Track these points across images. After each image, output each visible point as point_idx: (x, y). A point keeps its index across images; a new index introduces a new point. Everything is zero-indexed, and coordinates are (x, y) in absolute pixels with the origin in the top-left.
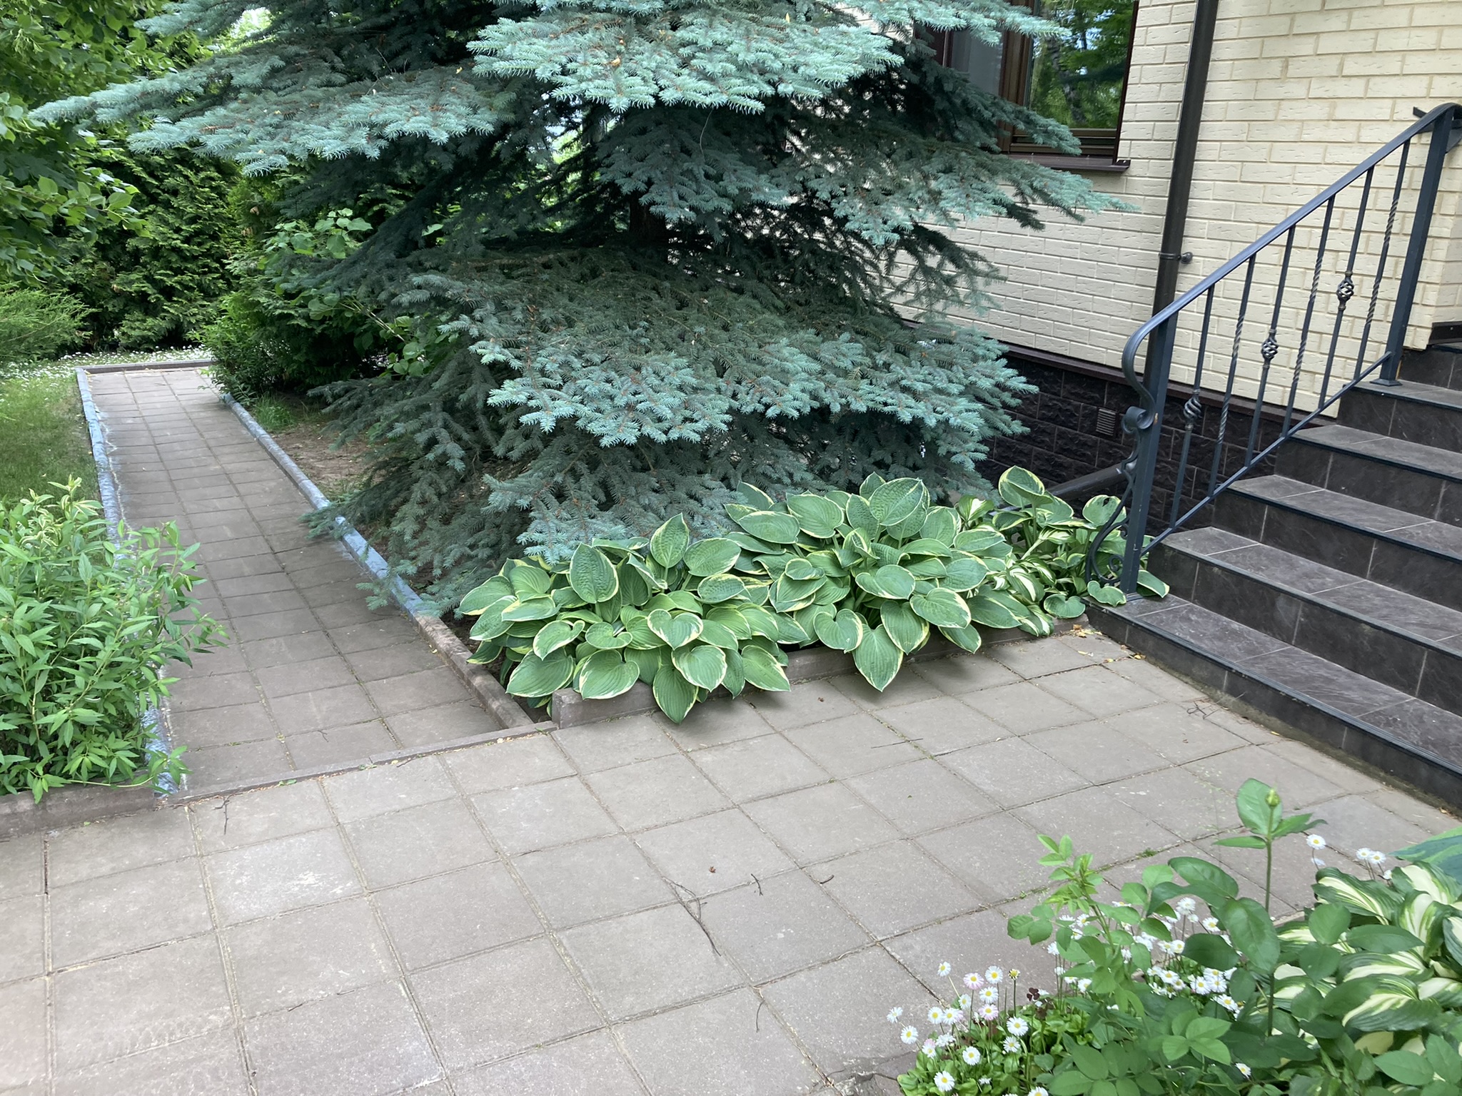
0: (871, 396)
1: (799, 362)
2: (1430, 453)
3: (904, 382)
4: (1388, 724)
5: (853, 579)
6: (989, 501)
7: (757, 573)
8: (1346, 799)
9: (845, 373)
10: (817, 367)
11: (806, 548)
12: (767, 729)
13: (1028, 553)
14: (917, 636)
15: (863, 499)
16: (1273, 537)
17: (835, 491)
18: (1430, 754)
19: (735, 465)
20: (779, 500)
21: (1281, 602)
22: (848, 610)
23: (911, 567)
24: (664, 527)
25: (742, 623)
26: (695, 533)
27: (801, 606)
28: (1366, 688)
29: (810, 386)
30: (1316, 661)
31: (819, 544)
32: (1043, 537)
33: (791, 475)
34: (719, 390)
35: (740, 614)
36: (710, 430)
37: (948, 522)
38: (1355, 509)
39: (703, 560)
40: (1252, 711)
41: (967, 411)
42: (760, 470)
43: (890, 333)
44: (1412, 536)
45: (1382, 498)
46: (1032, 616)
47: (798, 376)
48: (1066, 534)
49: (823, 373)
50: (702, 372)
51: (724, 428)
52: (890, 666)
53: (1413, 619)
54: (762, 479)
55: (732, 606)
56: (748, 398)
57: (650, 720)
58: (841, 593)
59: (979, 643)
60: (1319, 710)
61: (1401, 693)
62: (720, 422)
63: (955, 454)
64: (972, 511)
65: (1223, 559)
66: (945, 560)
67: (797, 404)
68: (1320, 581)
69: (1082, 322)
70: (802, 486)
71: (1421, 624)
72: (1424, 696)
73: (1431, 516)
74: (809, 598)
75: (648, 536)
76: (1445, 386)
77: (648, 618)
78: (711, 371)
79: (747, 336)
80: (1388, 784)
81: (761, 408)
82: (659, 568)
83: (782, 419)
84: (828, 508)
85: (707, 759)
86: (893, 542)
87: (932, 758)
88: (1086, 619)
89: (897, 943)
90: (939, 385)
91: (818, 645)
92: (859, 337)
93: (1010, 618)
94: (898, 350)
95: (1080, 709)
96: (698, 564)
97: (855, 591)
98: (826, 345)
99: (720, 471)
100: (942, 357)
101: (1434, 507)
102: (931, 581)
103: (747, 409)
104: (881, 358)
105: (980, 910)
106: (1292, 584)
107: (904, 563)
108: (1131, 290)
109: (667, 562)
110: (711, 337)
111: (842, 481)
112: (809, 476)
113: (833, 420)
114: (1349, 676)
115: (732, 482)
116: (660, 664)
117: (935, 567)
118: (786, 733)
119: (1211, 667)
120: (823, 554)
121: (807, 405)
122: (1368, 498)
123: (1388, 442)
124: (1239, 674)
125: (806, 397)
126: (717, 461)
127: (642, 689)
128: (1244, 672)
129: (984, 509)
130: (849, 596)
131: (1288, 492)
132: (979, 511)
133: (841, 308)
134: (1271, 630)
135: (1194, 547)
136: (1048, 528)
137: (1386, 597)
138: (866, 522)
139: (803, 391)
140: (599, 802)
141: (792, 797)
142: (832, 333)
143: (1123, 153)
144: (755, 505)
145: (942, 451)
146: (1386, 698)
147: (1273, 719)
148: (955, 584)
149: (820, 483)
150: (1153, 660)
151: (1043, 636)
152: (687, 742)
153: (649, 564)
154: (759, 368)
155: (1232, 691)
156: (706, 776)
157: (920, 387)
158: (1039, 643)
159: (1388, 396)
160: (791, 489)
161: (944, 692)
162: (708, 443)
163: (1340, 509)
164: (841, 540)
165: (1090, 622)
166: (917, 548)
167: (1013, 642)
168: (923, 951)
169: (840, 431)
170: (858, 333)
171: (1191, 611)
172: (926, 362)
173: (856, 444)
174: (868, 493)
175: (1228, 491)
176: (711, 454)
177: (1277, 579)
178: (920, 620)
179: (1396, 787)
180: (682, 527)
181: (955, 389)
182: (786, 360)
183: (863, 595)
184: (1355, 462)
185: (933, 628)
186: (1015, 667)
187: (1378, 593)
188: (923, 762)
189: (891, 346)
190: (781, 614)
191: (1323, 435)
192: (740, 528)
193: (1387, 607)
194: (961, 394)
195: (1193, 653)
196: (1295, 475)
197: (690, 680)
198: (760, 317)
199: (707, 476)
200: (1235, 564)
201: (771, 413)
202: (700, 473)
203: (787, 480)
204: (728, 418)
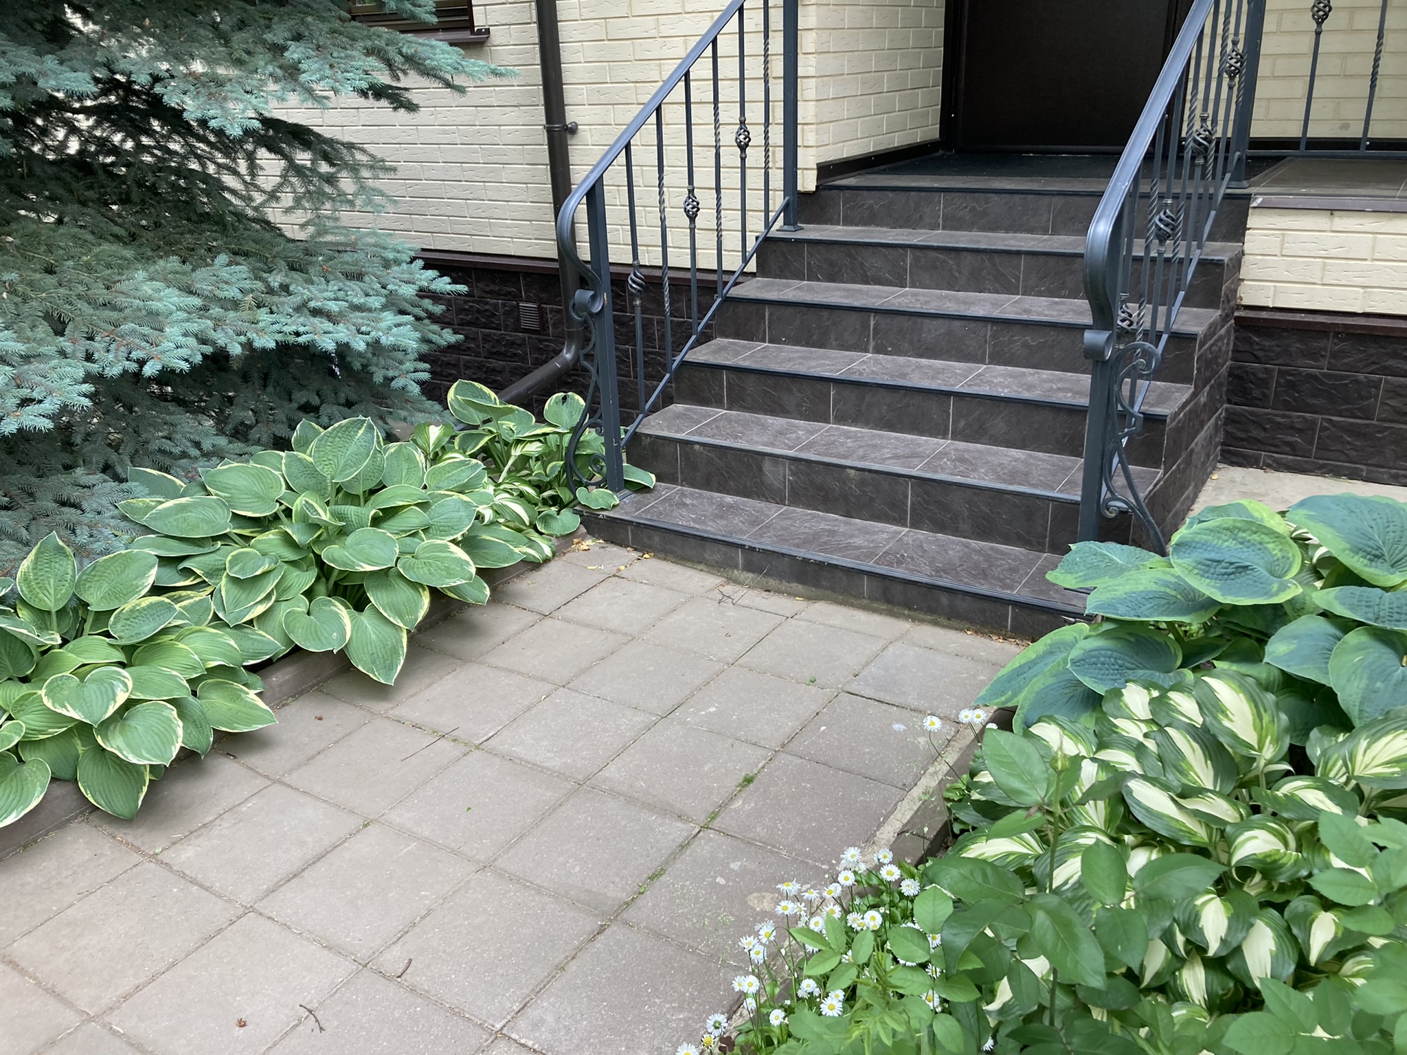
0: (276, 327)
1: (170, 299)
2: (849, 290)
3: (312, 304)
4: (899, 563)
5: (318, 557)
6: (446, 425)
7: (188, 583)
8: (891, 649)
9: (235, 305)
10: (197, 301)
11: (246, 532)
12: (259, 782)
13: (504, 474)
14: (417, 607)
15: (301, 455)
16: (737, 401)
17: (259, 451)
18: (945, 582)
19: (115, 446)
20: (191, 480)
21: (767, 466)
22: (321, 597)
23: (385, 525)
24: (31, 556)
25: (187, 655)
26: (81, 552)
27: (260, 609)
28: (864, 531)
29: (194, 327)
30: (814, 516)
31: (261, 524)
32: (516, 452)
33: (197, 445)
34: (63, 354)
35: (181, 645)
36: (65, 409)
37: (411, 459)
38: (802, 358)
39: (105, 587)
40: (772, 582)
41: (399, 325)
42: (154, 446)
43: (276, 249)
44: (861, 374)
45: (819, 341)
46: (531, 543)
47: (174, 317)
48: (539, 444)
49: (205, 309)
50: (30, 334)
51: (86, 402)
52: (395, 651)
53: (887, 453)
54: (160, 457)
55: (166, 639)
56: (111, 356)
57: (85, 828)
58: (307, 578)
59: (488, 592)
60: (836, 566)
61: (895, 528)
62: (78, 396)
63: (393, 379)
64: (432, 441)
65: (701, 434)
66: (424, 506)
67: (183, 352)
68: (794, 436)
69: (479, 213)
70: (218, 454)
71: (896, 457)
72: (915, 525)
73: (866, 351)
74: (268, 597)
75: (10, 573)
76: (838, 224)
77: (42, 692)
78: (43, 329)
79: (85, 276)
80: (913, 620)
81: (133, 367)
82: (42, 616)
83: (166, 376)
84: (260, 476)
85: (187, 855)
86: (352, 499)
87: (477, 747)
88: (583, 530)
89: (522, 1024)
90: (356, 301)
91: (296, 651)
92: (240, 259)
93: (511, 552)
94: (292, 268)
95: (612, 631)
96: (100, 594)
97: (324, 570)
98: (201, 273)
99: (98, 460)
100: (348, 268)
101: (868, 341)
102: (414, 535)
103: (114, 371)
104: (275, 280)
105: (602, 930)
106: (772, 444)
107: (376, 522)
108: (520, 171)
109: (51, 602)
110: (31, 284)
111: (264, 439)
112: (222, 441)
113: (235, 366)
114: (846, 523)
115: (119, 470)
116: (80, 749)
117: (414, 518)
118: (287, 779)
119: (723, 549)
120: (271, 536)
121: (195, 353)
122: (808, 344)
123: (808, 286)
124: (752, 549)
125: (192, 341)
126: (88, 448)
127: (60, 790)
128: (758, 546)
129: (445, 435)
130: (318, 579)
131: (737, 354)
132: (439, 440)
133: (205, 226)
134: (764, 495)
135: (669, 428)
136: (518, 442)
137: (855, 437)
138: (312, 482)
139: (185, 335)
140: (39, 984)
141: (322, 867)
142: (203, 259)
143: (479, 21)
144: (161, 494)
145: (378, 378)
146: (885, 536)
147: (794, 585)
148: (443, 532)
149: (238, 446)
150: (662, 555)
151: (547, 561)
152: (153, 840)
153: (23, 614)
154: (114, 315)
155: (748, 567)
156: (193, 882)
157: (333, 307)
158: (545, 571)
159: (798, 241)
160: (202, 461)
161: (464, 660)
162: (69, 426)
163: (790, 360)
164: (288, 512)
165: (588, 533)
166: (386, 499)
167: (518, 576)
168: (558, 1020)
169: (246, 377)
170: (235, 253)
171: (683, 495)
172: (330, 277)
173: (270, 389)
174: (304, 444)
175: (684, 363)
176: (78, 439)
177: (757, 443)
178: (416, 586)
179: (922, 621)
180: (60, 550)
181: (375, 302)
182: (150, 299)
183: (335, 574)
184: (790, 310)
185: (434, 592)
186: (528, 604)
187: (847, 435)
188: (468, 758)
189: (282, 264)
190: (237, 627)
191: (750, 290)
192: (147, 530)
193: (861, 447)
194: (384, 308)
195: (703, 538)
196: (737, 335)
197: (133, 759)
198: (96, 250)
199: (79, 471)
200: (713, 437)
201: (149, 370)
202: (68, 468)
203: (194, 452)
204: (88, 388)
